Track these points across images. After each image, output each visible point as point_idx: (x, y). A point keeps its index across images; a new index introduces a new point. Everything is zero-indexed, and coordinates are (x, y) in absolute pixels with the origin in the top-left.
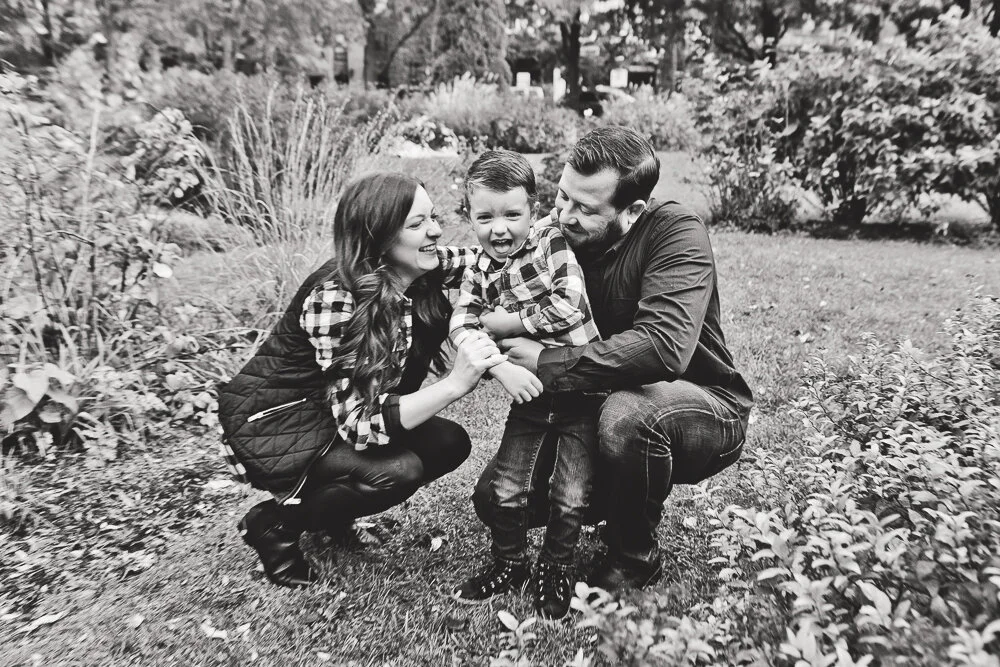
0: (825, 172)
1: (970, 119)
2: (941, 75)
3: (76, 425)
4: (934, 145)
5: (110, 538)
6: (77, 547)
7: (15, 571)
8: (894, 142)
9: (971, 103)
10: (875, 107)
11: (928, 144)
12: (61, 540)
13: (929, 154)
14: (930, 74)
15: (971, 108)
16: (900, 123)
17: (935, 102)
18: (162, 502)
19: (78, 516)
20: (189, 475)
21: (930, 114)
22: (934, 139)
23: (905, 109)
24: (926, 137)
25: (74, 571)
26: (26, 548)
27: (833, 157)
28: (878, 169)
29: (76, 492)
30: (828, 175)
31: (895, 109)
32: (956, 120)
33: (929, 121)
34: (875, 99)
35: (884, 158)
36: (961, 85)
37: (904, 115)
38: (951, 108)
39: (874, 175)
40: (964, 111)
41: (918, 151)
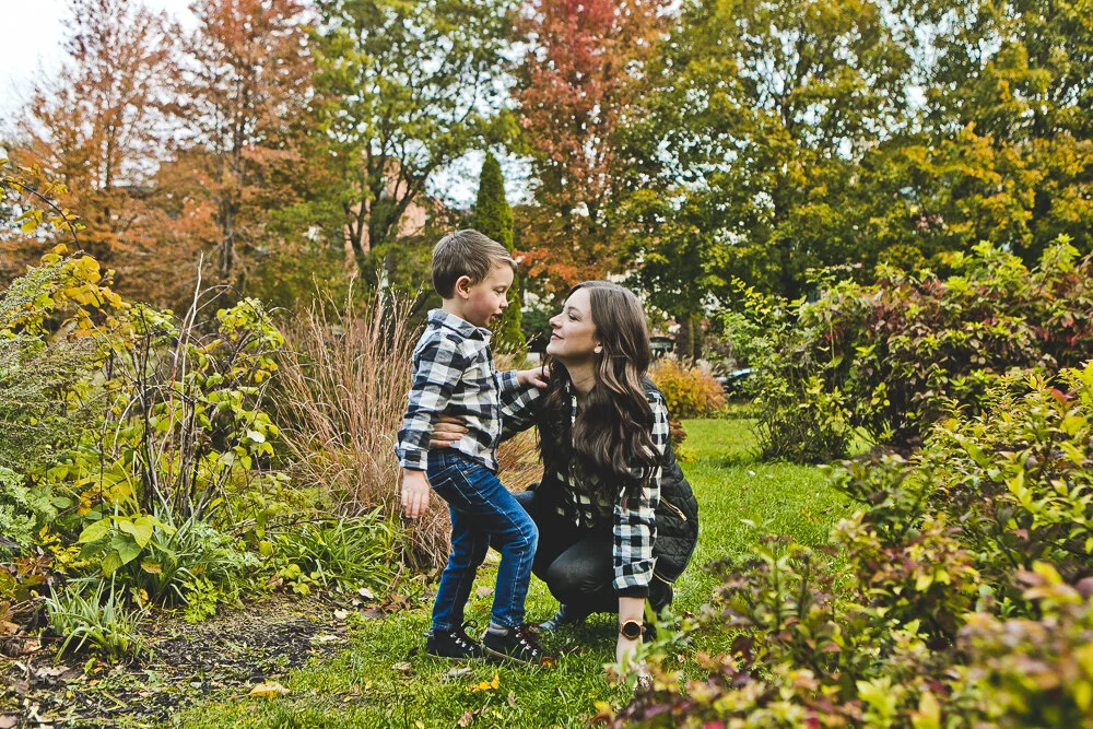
0: (875, 401)
1: (1014, 340)
2: (980, 300)
3: (173, 581)
4: (982, 367)
5: (227, 672)
6: (196, 679)
7: (137, 696)
8: (942, 366)
9: (1014, 324)
10: (920, 332)
11: (977, 367)
12: (176, 674)
13: (978, 375)
14: (971, 299)
15: (1014, 330)
16: (946, 346)
17: (979, 326)
18: (271, 649)
19: (189, 657)
20: (293, 629)
21: (975, 337)
22: (982, 361)
23: (950, 333)
24: (973, 359)
25: (197, 696)
26: (145, 678)
27: (882, 386)
28: (930, 393)
29: (180, 639)
30: (878, 405)
31: (940, 334)
32: (1001, 342)
33: (975, 344)
34: (918, 325)
35: (934, 382)
36: (1001, 310)
37: (949, 338)
38: (994, 330)
39: (926, 399)
40: (1008, 332)
41: (967, 373)
